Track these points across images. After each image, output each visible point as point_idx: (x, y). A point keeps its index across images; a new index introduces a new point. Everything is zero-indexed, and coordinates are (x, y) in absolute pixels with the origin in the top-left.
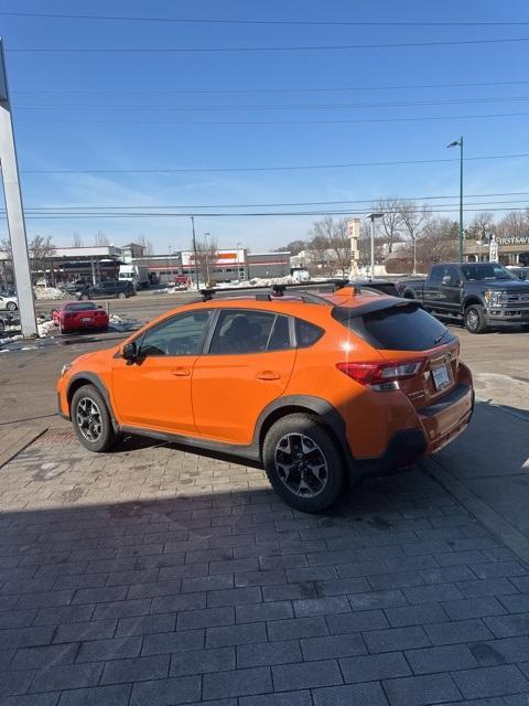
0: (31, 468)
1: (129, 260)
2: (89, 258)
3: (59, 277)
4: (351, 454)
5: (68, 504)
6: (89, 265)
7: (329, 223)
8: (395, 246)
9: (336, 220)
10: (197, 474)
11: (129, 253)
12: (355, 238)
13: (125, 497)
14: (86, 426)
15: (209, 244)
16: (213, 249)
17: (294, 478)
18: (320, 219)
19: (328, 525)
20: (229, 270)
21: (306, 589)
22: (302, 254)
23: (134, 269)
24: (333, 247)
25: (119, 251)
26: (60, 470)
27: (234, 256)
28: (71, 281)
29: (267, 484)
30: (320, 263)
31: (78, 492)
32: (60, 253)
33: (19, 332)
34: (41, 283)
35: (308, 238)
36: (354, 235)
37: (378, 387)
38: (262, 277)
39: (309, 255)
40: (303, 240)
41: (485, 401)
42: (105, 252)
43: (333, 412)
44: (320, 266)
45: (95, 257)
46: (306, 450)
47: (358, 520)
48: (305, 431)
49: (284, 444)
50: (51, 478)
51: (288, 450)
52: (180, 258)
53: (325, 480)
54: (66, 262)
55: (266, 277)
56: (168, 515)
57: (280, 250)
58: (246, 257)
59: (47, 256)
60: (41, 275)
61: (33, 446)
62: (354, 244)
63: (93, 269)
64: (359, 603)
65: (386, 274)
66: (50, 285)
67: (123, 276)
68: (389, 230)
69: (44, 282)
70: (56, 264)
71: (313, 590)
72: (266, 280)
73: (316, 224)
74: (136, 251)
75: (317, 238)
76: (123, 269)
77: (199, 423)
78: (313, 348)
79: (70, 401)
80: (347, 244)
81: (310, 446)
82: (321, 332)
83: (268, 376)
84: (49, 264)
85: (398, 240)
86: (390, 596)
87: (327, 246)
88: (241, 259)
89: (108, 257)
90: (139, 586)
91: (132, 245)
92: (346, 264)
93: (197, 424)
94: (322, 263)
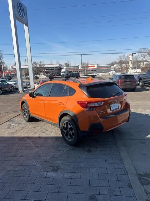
0: (9, 124)
1: (65, 68)
2: (54, 67)
3: (47, 73)
4: (79, 129)
5: (11, 136)
6: (54, 69)
7: (124, 56)
8: (145, 63)
9: (126, 55)
10: (48, 130)
11: (65, 66)
12: (131, 61)
13: (26, 135)
14: (25, 114)
15: (86, 63)
16: (87, 64)
17: (67, 134)
18: (121, 55)
19: (73, 150)
20: (92, 71)
21: (54, 169)
22: (115, 65)
23: (65, 70)
24: (125, 63)
25: (62, 65)
26: (15, 126)
27: (94, 66)
28: (49, 73)
29: (61, 135)
30: (120, 68)
31: (15, 132)
32: (46, 66)
33: (30, 87)
34: (41, 74)
35: (118, 61)
36: (130, 60)
37: (87, 109)
38: (101, 73)
39: (117, 66)
40: (116, 61)
41: (147, 114)
42: (58, 66)
43: (75, 116)
44: (120, 69)
45: (55, 67)
46: (69, 127)
47: (83, 149)
48: (69, 121)
49: (64, 124)
50: (11, 128)
51: (65, 126)
52: (79, 67)
53: (74, 136)
54: (48, 69)
55: (102, 73)
56: (32, 142)
57: (109, 64)
58: (98, 67)
59: (43, 67)
60: (41, 72)
61: (14, 119)
62: (130, 62)
63: (55, 70)
64: (66, 176)
65: (141, 72)
66: (44, 75)
67: (62, 72)
68: (143, 58)
69: (42, 74)
70: (46, 69)
71: (55, 170)
72: (102, 74)
73: (120, 56)
74: (67, 65)
75: (121, 61)
76: (63, 70)
77: (47, 116)
78: (72, 96)
79: (21, 107)
80: (129, 63)
81: (70, 126)
82: (75, 91)
83: (61, 104)
84: (44, 69)
85: (146, 61)
86: (76, 175)
87: (123, 63)
88: (96, 67)
89: (59, 67)
90: (12, 161)
91: (66, 64)
92: (127, 69)
93: (46, 116)
94: (121, 68)
